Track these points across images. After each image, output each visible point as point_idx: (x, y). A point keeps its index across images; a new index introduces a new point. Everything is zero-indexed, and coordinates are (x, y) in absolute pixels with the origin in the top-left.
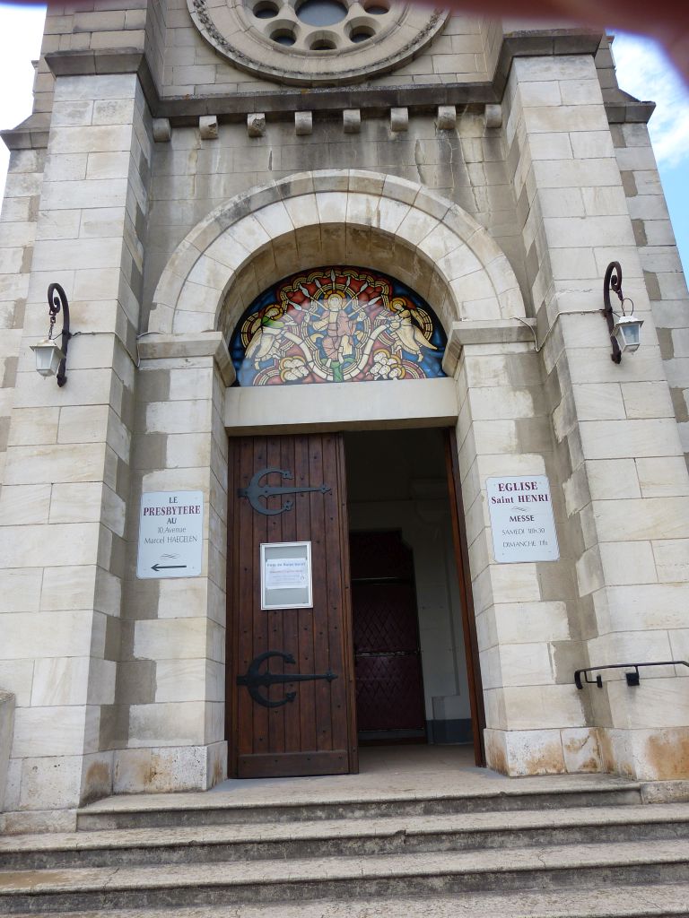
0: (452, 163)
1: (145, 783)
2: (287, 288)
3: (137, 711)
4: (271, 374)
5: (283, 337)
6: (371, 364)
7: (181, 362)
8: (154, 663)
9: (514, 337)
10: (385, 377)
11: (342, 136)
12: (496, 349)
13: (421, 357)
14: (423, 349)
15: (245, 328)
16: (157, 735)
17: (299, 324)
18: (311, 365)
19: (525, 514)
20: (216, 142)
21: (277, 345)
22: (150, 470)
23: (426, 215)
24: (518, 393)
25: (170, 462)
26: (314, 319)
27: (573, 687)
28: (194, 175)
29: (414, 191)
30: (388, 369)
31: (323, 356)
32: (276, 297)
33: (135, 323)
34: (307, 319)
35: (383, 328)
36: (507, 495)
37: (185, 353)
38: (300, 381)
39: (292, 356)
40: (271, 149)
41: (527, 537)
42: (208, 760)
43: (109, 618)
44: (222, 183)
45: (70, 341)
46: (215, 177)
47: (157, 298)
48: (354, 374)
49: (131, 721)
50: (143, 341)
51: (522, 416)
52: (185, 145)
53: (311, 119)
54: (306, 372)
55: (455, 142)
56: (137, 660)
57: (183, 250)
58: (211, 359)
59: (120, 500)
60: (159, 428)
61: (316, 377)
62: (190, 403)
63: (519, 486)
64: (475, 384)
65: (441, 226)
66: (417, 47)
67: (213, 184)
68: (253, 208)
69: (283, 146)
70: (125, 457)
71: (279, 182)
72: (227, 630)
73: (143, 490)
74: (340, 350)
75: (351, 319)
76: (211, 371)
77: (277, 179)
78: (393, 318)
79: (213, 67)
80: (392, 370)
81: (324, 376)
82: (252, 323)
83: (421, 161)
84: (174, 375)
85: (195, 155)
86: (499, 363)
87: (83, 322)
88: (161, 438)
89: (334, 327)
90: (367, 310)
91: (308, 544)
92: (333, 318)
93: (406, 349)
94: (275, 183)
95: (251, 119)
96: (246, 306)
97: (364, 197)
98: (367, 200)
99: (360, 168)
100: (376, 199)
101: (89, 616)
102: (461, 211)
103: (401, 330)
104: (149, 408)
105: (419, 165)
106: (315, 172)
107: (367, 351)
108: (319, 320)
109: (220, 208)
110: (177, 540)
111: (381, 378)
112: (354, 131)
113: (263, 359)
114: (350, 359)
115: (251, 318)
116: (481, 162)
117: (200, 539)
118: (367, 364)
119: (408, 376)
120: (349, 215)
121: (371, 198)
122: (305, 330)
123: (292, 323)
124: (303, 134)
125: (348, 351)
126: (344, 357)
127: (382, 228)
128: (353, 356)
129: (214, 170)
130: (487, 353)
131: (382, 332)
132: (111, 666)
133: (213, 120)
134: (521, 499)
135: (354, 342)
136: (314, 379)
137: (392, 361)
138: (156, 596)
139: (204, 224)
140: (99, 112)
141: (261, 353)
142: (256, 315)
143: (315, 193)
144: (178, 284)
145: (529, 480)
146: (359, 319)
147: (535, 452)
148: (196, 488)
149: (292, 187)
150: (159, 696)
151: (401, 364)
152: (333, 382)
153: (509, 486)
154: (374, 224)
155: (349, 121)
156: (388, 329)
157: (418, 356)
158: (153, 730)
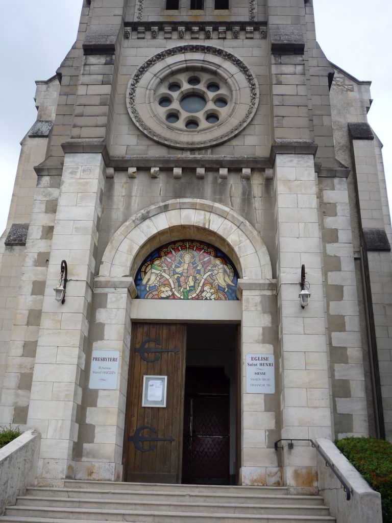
0: (247, 198)
1: (88, 476)
2: (165, 250)
3: (86, 446)
4: (154, 293)
5: (161, 275)
6: (202, 291)
7: (112, 290)
8: (94, 426)
9: (266, 288)
10: (208, 298)
11: (195, 180)
12: (257, 292)
13: (227, 289)
14: (228, 285)
15: (143, 269)
16: (94, 457)
17: (169, 269)
18: (174, 290)
19: (262, 371)
20: (136, 179)
21: (158, 279)
22: (97, 340)
23: (232, 224)
24: (265, 315)
25: (106, 337)
26: (177, 267)
27: (273, 450)
28: (124, 196)
29: (226, 212)
30: (210, 294)
31: (180, 286)
32: (159, 254)
33: (93, 272)
34: (173, 266)
35: (210, 273)
36: (255, 362)
37: (115, 286)
38: (167, 298)
39: (165, 285)
40: (161, 185)
41: (261, 382)
42: (115, 469)
43: (78, 405)
44: (137, 202)
45: (67, 283)
46: (134, 198)
47: (103, 259)
48: (194, 296)
49: (83, 450)
50: (96, 279)
51: (265, 326)
52: (120, 181)
53: (181, 171)
54: (170, 294)
55: (250, 186)
56: (87, 424)
57: (118, 235)
58: (126, 289)
59: (84, 354)
60: (102, 321)
61: (176, 297)
62: (116, 310)
63: (260, 359)
64: (246, 309)
65: (238, 229)
66: (237, 132)
67: (133, 201)
68: (150, 216)
69: (167, 183)
70: (86, 334)
71: (164, 204)
72: (126, 415)
73: (93, 349)
74: (188, 283)
75: (194, 268)
76: (126, 295)
77: (162, 202)
78: (215, 268)
79: (137, 136)
80: (212, 295)
81: (179, 296)
82: (147, 267)
83: (232, 195)
84: (109, 296)
85: (125, 186)
86: (258, 299)
87: (73, 275)
88: (102, 325)
89: (186, 271)
90: (203, 263)
91: (166, 377)
92: (186, 266)
93: (219, 284)
94: (162, 204)
95: (152, 170)
96: (144, 258)
97: (203, 212)
98: (205, 214)
99: (202, 198)
100: (209, 214)
101: (71, 403)
102: (248, 223)
103: (218, 275)
104: (97, 310)
105: (231, 197)
106: (181, 199)
107: (201, 285)
108: (179, 267)
109: (135, 215)
110: (107, 373)
111: (206, 299)
112: (201, 178)
113: (151, 285)
114: (192, 288)
115: (146, 264)
116: (261, 197)
117: (117, 373)
118: (200, 291)
119: (219, 299)
120: (195, 221)
121: (206, 213)
122: (172, 272)
123: (166, 268)
124: (177, 178)
125: (192, 284)
126: (190, 287)
127: (210, 229)
128: (194, 286)
129: (133, 194)
130: (253, 294)
131: (209, 275)
132: (77, 425)
133: (134, 169)
134: (261, 365)
135: (195, 280)
136: (174, 297)
137: (212, 291)
138: (97, 397)
139: (127, 223)
140: (83, 172)
141: (150, 283)
142: (149, 263)
143: (180, 209)
144: (113, 252)
145: (265, 356)
146: (198, 268)
147: (270, 343)
148: (116, 350)
149: (170, 206)
150: (96, 440)
151: (216, 292)
152: (184, 299)
153: (256, 358)
154: (207, 227)
155: (199, 174)
156: (212, 274)
157: (225, 289)
158: (93, 454)
